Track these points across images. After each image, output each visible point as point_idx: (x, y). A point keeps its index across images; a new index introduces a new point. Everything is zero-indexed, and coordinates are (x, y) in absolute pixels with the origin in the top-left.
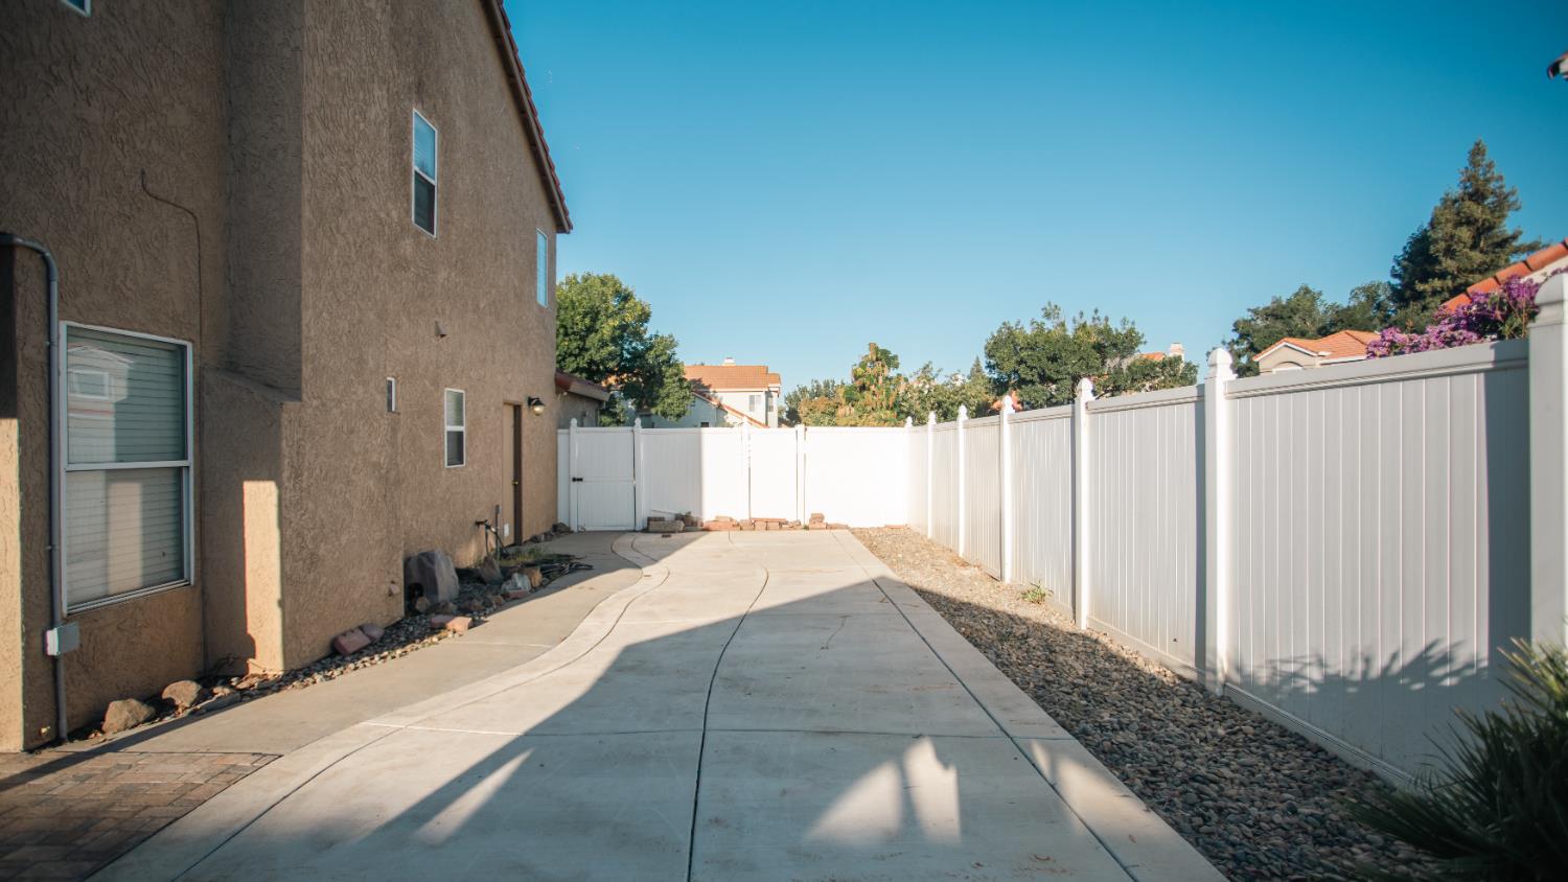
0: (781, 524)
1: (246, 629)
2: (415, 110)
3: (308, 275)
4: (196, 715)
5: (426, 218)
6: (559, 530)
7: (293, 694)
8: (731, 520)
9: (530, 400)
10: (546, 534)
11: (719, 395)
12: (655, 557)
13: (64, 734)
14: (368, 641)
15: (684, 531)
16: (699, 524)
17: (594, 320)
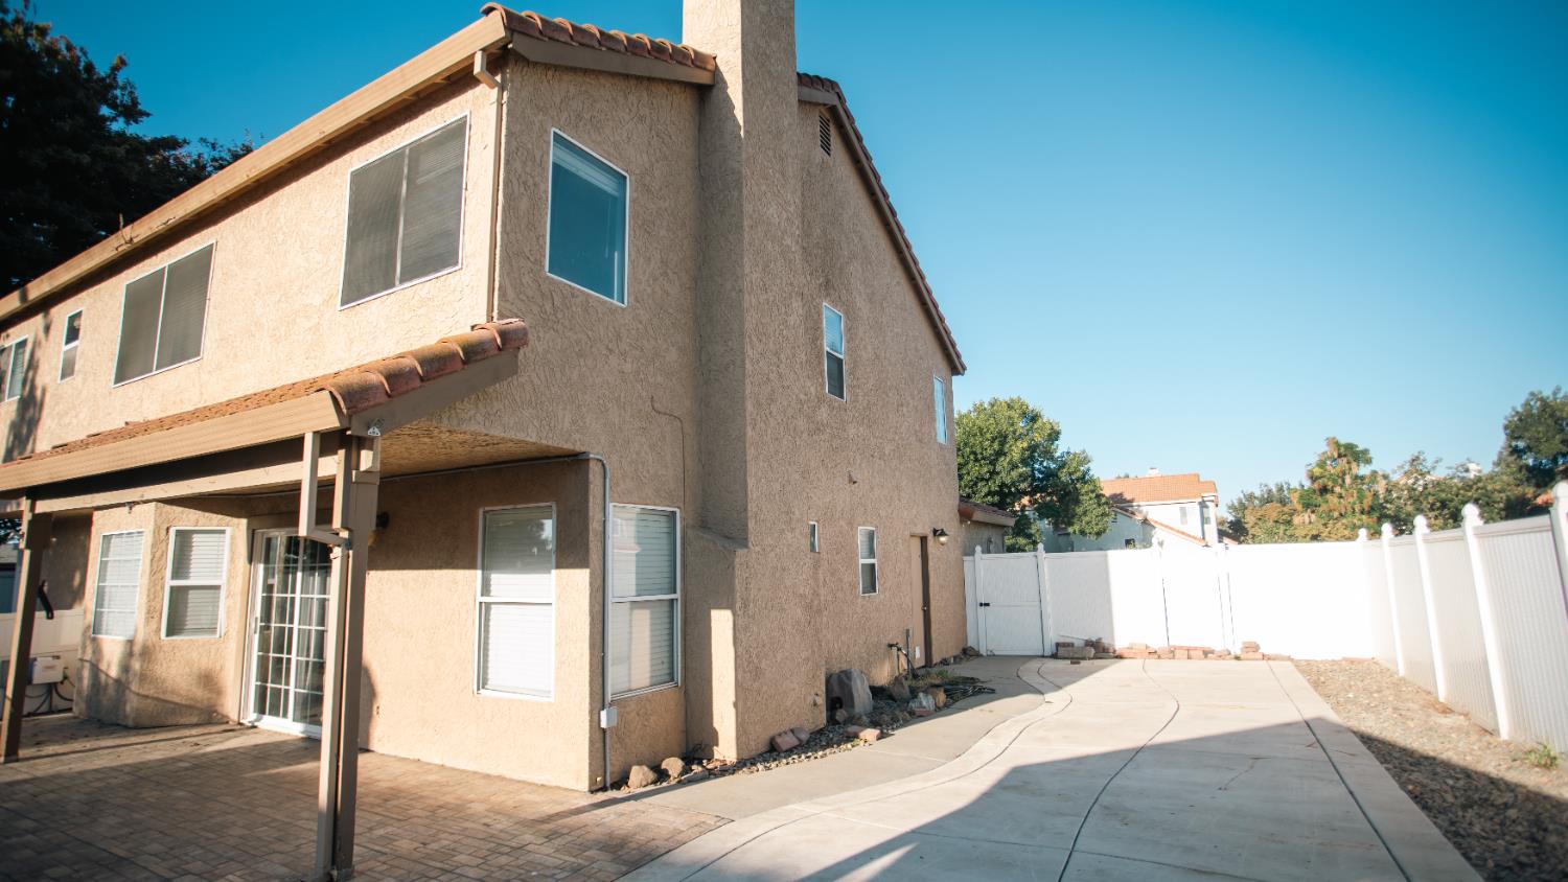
0: (1206, 653)
1: (712, 724)
2: (824, 304)
3: (751, 452)
4: (681, 784)
5: (837, 387)
6: (968, 653)
7: (742, 776)
8: (1147, 647)
9: (935, 531)
10: (955, 657)
11: (1144, 509)
12: (1059, 684)
13: (608, 785)
14: (796, 742)
15: (1096, 658)
16: (1111, 650)
17: (1002, 444)
